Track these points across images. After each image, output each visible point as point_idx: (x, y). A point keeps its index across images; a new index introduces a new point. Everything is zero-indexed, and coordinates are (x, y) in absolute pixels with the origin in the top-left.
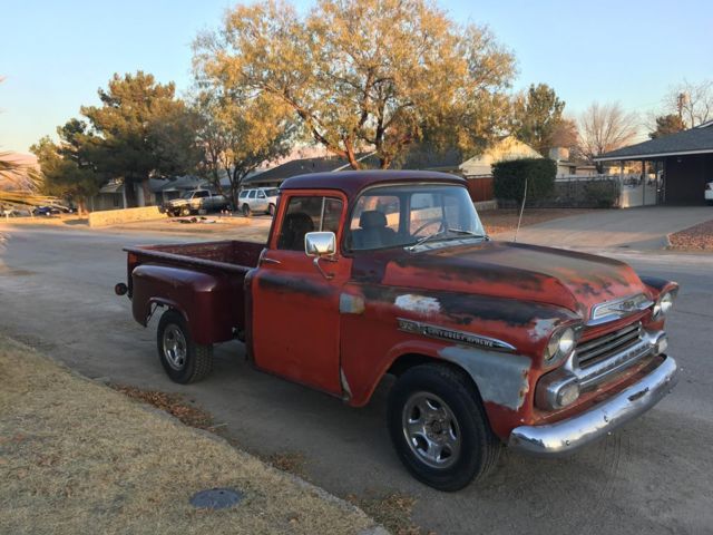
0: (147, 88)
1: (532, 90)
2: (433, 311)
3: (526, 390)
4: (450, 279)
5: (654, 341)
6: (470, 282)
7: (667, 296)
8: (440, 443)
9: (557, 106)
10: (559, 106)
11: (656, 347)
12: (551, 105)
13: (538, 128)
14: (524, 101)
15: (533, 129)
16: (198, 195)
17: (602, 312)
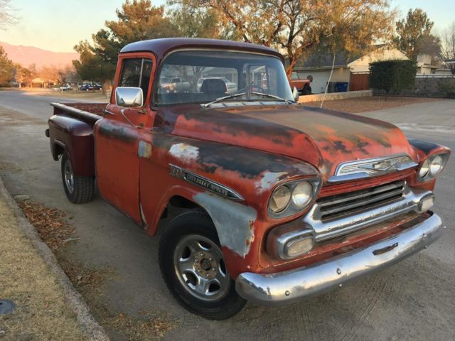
0: (147, 9)
1: (410, 13)
2: (192, 159)
3: (252, 240)
4: (220, 131)
5: (417, 200)
6: (234, 135)
7: (438, 159)
8: (208, 278)
9: (427, 25)
10: (429, 25)
11: (420, 205)
12: (423, 25)
13: (412, 41)
14: (403, 21)
15: (409, 41)
16: (175, 81)
17: (349, 169)
